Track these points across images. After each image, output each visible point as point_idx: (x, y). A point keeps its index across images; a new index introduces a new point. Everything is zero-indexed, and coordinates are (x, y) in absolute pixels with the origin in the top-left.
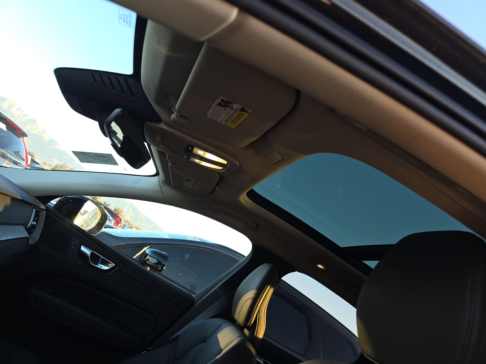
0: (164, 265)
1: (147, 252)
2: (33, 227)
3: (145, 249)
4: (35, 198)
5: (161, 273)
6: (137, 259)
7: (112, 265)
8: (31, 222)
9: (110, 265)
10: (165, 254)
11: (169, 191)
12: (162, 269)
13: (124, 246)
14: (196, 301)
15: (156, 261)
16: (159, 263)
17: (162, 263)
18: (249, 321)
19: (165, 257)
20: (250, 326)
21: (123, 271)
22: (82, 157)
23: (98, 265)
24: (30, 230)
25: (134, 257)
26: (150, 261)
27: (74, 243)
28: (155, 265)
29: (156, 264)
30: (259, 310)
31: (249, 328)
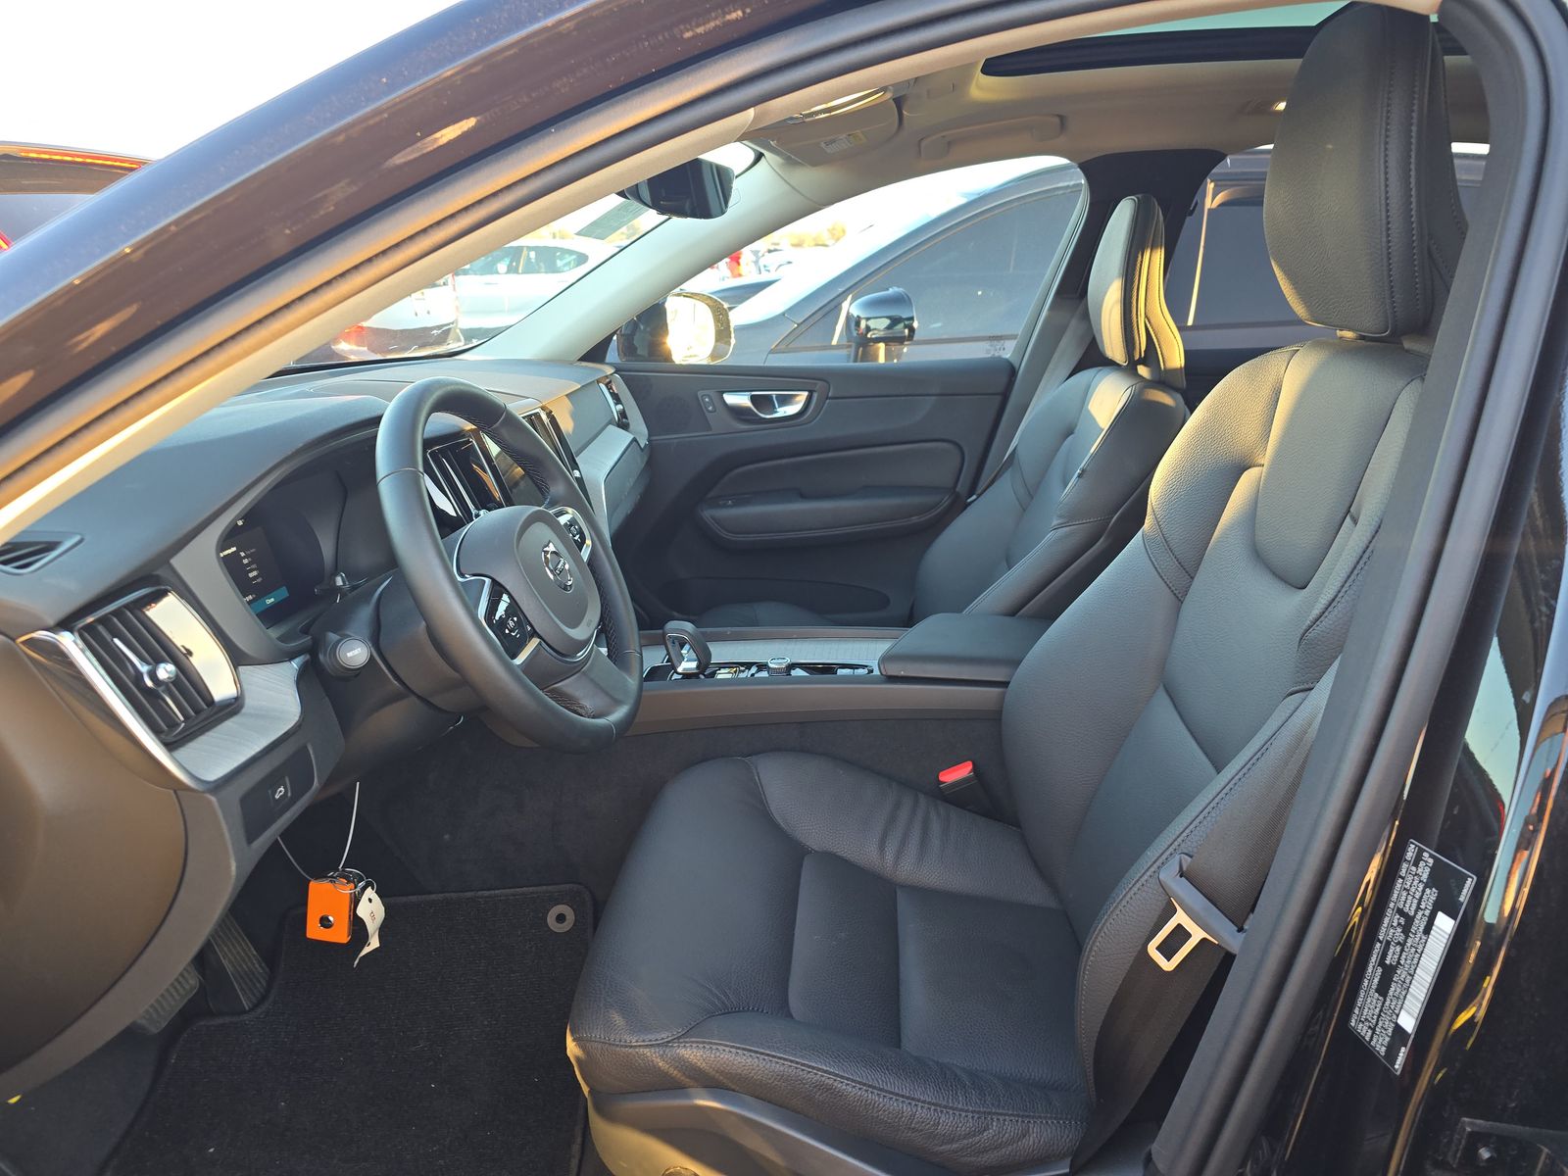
0: (912, 319)
1: (855, 312)
2: (623, 414)
3: (845, 305)
4: (584, 364)
5: (915, 339)
6: (845, 342)
7: (802, 397)
8: (616, 409)
9: (798, 399)
10: (897, 292)
11: (809, 177)
12: (912, 330)
13: (797, 331)
14: (1016, 365)
15: (887, 322)
16: (895, 321)
17: (904, 317)
18: (1134, 348)
19: (899, 300)
20: (1143, 355)
21: (830, 395)
22: (599, 231)
23: (776, 412)
24: (623, 423)
25: (834, 342)
26: (875, 329)
27: (707, 400)
28: (890, 331)
29: (889, 328)
30: (1146, 316)
31: (1143, 361)
